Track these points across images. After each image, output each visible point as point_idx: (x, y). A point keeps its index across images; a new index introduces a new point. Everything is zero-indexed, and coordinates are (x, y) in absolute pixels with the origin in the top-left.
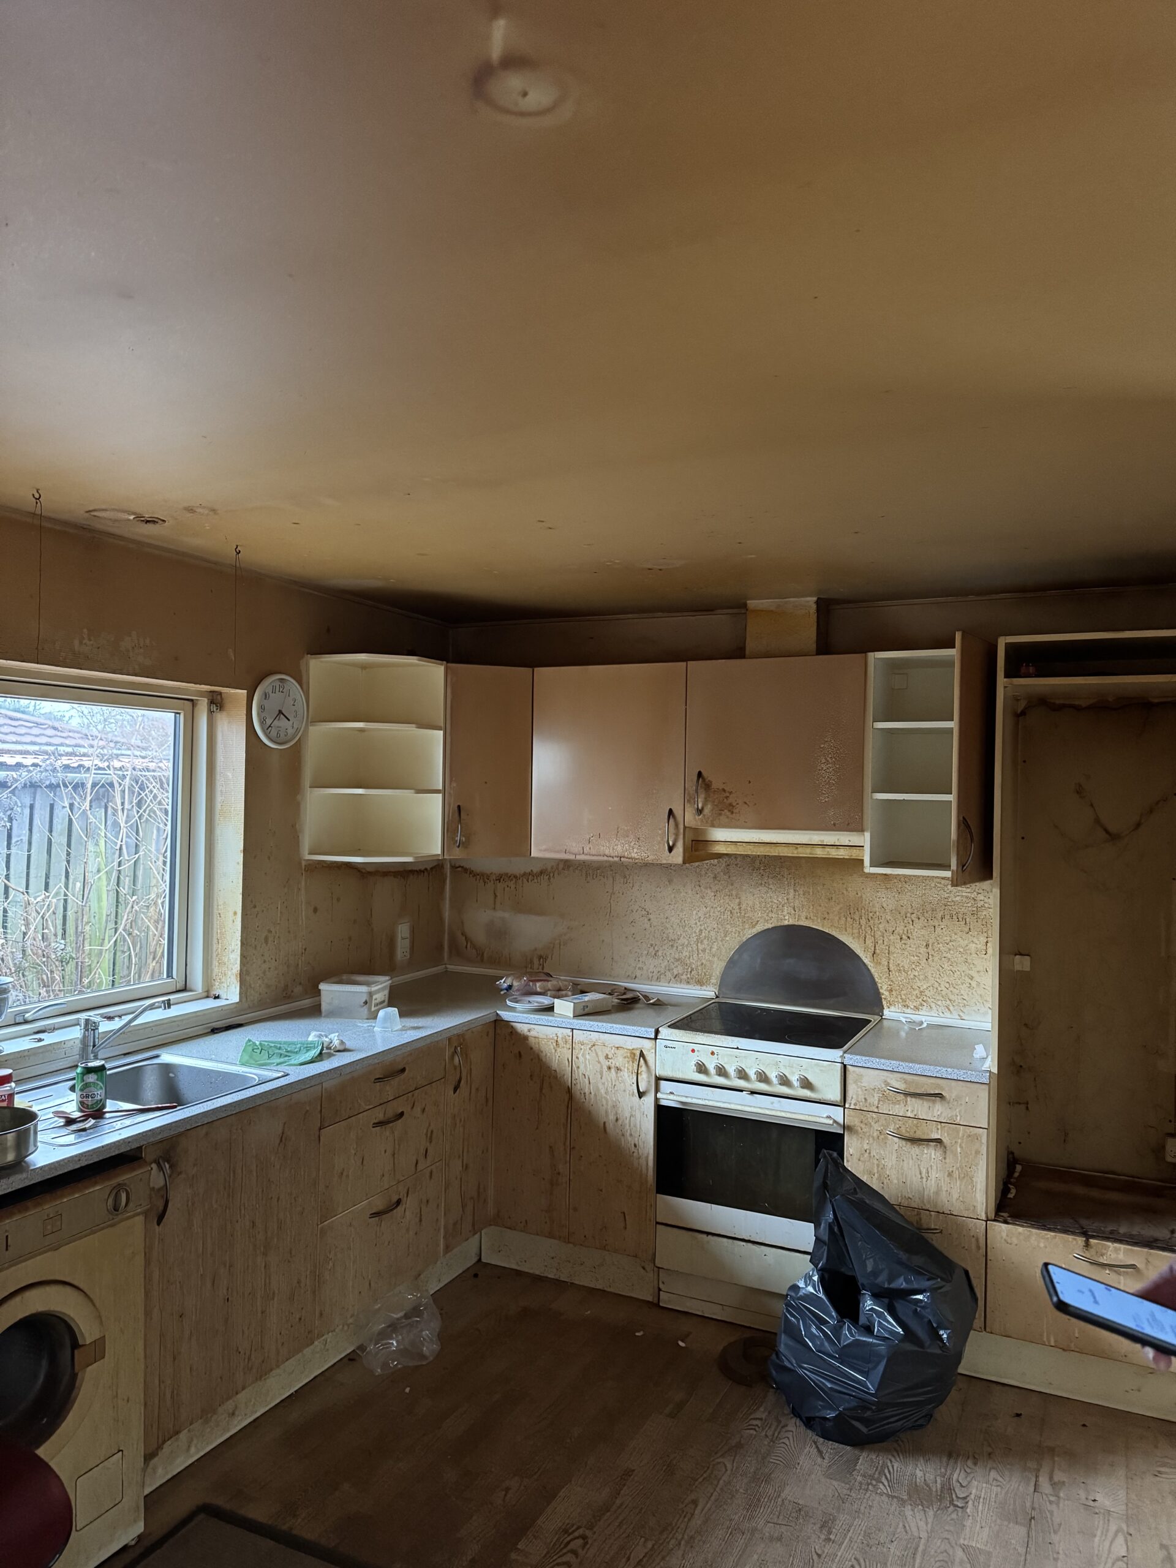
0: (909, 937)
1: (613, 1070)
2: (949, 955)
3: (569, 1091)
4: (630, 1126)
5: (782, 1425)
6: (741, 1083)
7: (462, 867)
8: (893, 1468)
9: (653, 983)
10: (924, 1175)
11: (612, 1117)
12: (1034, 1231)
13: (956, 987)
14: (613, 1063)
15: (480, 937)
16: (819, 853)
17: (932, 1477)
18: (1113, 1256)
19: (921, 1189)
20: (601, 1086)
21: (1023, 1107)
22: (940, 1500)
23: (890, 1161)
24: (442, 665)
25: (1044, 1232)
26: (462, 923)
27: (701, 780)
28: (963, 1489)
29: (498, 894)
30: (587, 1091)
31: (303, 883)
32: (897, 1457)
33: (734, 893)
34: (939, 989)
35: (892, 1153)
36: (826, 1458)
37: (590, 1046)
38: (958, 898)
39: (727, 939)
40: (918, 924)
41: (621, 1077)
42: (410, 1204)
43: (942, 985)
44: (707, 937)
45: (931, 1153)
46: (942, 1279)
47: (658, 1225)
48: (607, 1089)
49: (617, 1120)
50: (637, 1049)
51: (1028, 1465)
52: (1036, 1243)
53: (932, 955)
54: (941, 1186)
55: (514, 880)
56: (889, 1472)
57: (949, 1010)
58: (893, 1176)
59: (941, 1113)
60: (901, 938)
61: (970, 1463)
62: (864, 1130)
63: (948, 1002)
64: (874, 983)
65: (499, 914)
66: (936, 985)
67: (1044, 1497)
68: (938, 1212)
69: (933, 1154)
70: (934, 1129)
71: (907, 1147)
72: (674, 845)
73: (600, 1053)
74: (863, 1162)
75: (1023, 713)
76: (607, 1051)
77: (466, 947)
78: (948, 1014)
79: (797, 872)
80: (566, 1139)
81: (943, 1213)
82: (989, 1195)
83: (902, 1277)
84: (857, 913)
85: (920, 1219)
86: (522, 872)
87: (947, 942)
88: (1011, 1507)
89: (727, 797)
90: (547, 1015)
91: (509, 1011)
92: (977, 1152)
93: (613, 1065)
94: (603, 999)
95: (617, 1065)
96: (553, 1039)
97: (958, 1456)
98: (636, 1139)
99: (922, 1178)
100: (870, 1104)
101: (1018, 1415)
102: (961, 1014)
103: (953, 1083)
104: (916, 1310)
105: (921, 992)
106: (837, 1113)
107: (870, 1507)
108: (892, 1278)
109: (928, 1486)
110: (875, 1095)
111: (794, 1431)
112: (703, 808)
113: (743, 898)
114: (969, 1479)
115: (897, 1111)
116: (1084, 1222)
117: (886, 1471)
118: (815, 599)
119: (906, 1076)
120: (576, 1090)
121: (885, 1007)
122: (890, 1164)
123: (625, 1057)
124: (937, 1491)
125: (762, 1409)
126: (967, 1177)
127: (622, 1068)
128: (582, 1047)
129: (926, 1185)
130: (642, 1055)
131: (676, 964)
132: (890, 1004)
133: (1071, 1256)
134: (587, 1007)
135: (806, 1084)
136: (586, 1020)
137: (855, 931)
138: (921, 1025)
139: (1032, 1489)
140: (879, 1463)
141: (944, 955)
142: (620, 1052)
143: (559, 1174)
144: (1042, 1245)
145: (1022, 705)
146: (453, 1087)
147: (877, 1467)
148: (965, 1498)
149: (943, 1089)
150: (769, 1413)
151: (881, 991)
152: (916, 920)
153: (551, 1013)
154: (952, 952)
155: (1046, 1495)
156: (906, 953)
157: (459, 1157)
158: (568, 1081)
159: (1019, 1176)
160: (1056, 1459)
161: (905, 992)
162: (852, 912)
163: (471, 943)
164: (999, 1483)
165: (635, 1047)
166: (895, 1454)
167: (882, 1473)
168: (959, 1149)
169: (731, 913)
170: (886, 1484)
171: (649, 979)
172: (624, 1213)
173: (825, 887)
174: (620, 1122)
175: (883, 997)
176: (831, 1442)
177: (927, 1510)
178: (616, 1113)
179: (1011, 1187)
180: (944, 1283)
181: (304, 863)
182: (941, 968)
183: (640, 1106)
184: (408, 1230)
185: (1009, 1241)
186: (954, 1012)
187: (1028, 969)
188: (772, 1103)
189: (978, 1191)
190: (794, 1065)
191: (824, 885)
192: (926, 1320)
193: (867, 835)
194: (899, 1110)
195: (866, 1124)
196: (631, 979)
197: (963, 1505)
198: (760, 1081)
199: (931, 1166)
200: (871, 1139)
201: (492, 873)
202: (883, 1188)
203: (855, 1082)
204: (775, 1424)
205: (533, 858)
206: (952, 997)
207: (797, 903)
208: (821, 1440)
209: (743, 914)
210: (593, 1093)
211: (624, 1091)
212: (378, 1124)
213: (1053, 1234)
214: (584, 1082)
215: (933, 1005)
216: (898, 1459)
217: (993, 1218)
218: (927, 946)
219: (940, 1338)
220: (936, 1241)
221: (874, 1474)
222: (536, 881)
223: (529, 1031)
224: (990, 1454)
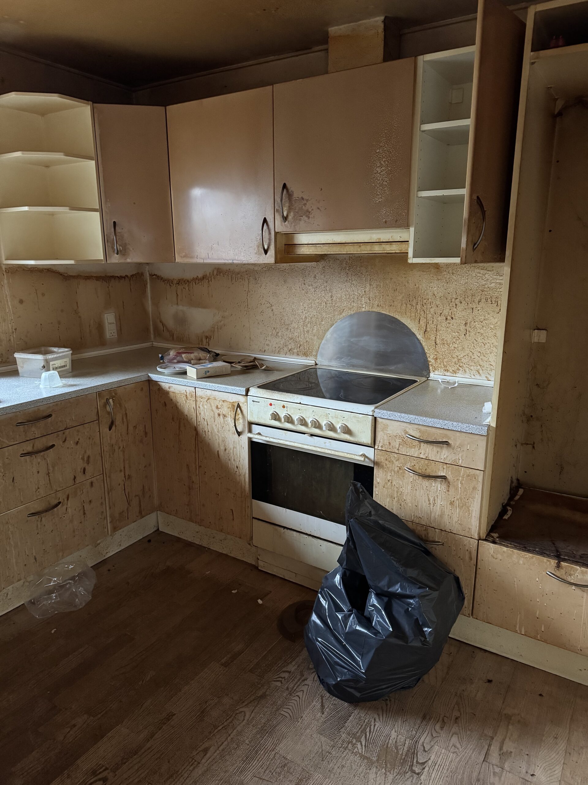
0: (452, 318)
1: (221, 416)
2: (482, 331)
3: (196, 429)
4: (233, 454)
5: (303, 678)
6: (303, 429)
7: (156, 275)
8: (374, 726)
9: (275, 355)
10: (431, 502)
11: (222, 448)
12: (515, 551)
13: (486, 356)
14: (222, 411)
15: (170, 323)
16: (377, 249)
17: (403, 739)
18: (580, 577)
19: (429, 512)
20: (214, 426)
21: (531, 446)
22: (402, 764)
23: (407, 489)
24: (88, 104)
25: (524, 553)
26: (160, 314)
27: (285, 190)
28: (424, 753)
29: (178, 294)
30: (206, 429)
31: (6, 281)
32: (381, 716)
33: (328, 288)
34: (473, 357)
35: (408, 484)
36: (326, 713)
37: (206, 400)
38: (493, 285)
39: (323, 323)
40: (460, 307)
41: (227, 421)
42: (72, 506)
43: (475, 355)
44: (310, 323)
45: (438, 486)
46: (430, 588)
47: (253, 519)
48: (218, 429)
49: (225, 450)
50: (236, 402)
51: (485, 732)
52: (516, 561)
53: (469, 331)
54: (444, 511)
55: (187, 283)
56: (370, 731)
57: (479, 373)
58: (408, 501)
59: (447, 457)
60: (446, 319)
61: (438, 727)
62: (388, 466)
63: (479, 367)
64: (424, 354)
65: (180, 308)
66: (471, 354)
67: (491, 766)
68: (441, 530)
69: (439, 486)
70: (441, 469)
71: (420, 480)
72: (268, 247)
73: (213, 404)
74: (386, 488)
75: (560, 114)
76: (217, 403)
77: (163, 331)
78: (478, 377)
79: (372, 270)
80: (196, 460)
81: (445, 531)
82: (482, 522)
83: (399, 584)
84: (414, 300)
85: (428, 534)
86: (192, 278)
87: (482, 320)
88: (459, 777)
89: (305, 204)
90: (179, 378)
91: (156, 374)
92: (474, 488)
93: (221, 413)
94: (222, 366)
95: (224, 413)
96: (183, 394)
97: (430, 719)
98: (238, 463)
99: (430, 504)
100: (393, 447)
101: (490, 681)
102: (488, 376)
103: (458, 434)
104: (408, 609)
105: (459, 360)
106: (370, 453)
107: (343, 766)
108: (391, 584)
109: (396, 748)
110: (397, 440)
111: (310, 685)
112: (287, 216)
113: (334, 292)
114: (432, 743)
115: (412, 454)
116: (561, 545)
117: (368, 730)
118: (382, 18)
119: (420, 427)
120: (200, 428)
121: (431, 371)
122: (406, 491)
123: (228, 408)
124: (402, 754)
125: (293, 663)
126: (465, 506)
127: (227, 415)
128: (202, 400)
129: (433, 509)
130: (239, 406)
131: (290, 342)
132: (435, 369)
133: (544, 573)
134: (209, 372)
135: (347, 430)
136: (206, 382)
137: (413, 314)
138: (454, 385)
139: (482, 758)
140: (364, 722)
141: (478, 331)
142: (225, 404)
143: (193, 482)
144: (521, 562)
145: (560, 104)
146: (108, 426)
147: (362, 726)
148: (423, 763)
149: (450, 438)
150: (298, 666)
151: (429, 359)
152: (459, 304)
153: (184, 376)
154: (484, 328)
155: (493, 765)
156: (450, 330)
157: (121, 471)
158: (194, 423)
159: (519, 499)
160: (510, 727)
161: (447, 360)
162: (411, 300)
163: (166, 328)
164: (456, 750)
165: (234, 401)
166: (381, 713)
167: (364, 731)
168: (460, 485)
169: (326, 303)
170: (363, 743)
171: (273, 353)
172: (232, 510)
173: (392, 281)
174: (227, 451)
175: (430, 363)
176: (334, 698)
177: (388, 773)
178: (225, 446)
179: (509, 508)
180: (431, 592)
181: (4, 268)
182: (475, 341)
183: (239, 441)
184: (71, 521)
185: (495, 557)
186: (482, 375)
187: (544, 341)
188: (325, 443)
189: (473, 518)
190: (339, 417)
191: (391, 279)
192: (415, 618)
193: (412, 229)
194: (414, 452)
195: (389, 462)
196: (262, 352)
197: (420, 771)
198: (315, 427)
199: (437, 496)
200: (393, 473)
201: (174, 279)
202: (401, 508)
203: (382, 430)
204: (299, 677)
205: (178, 263)
206: (481, 363)
207: (371, 295)
208: (328, 695)
209: (334, 305)
210: (210, 432)
211: (229, 431)
212: (24, 455)
213: (531, 555)
214: (204, 423)
215: (467, 370)
216: (381, 719)
217: (484, 537)
218: (466, 324)
219: (423, 633)
220: (437, 551)
221: (357, 732)
222: (200, 283)
223: (169, 388)
224: (457, 718)
